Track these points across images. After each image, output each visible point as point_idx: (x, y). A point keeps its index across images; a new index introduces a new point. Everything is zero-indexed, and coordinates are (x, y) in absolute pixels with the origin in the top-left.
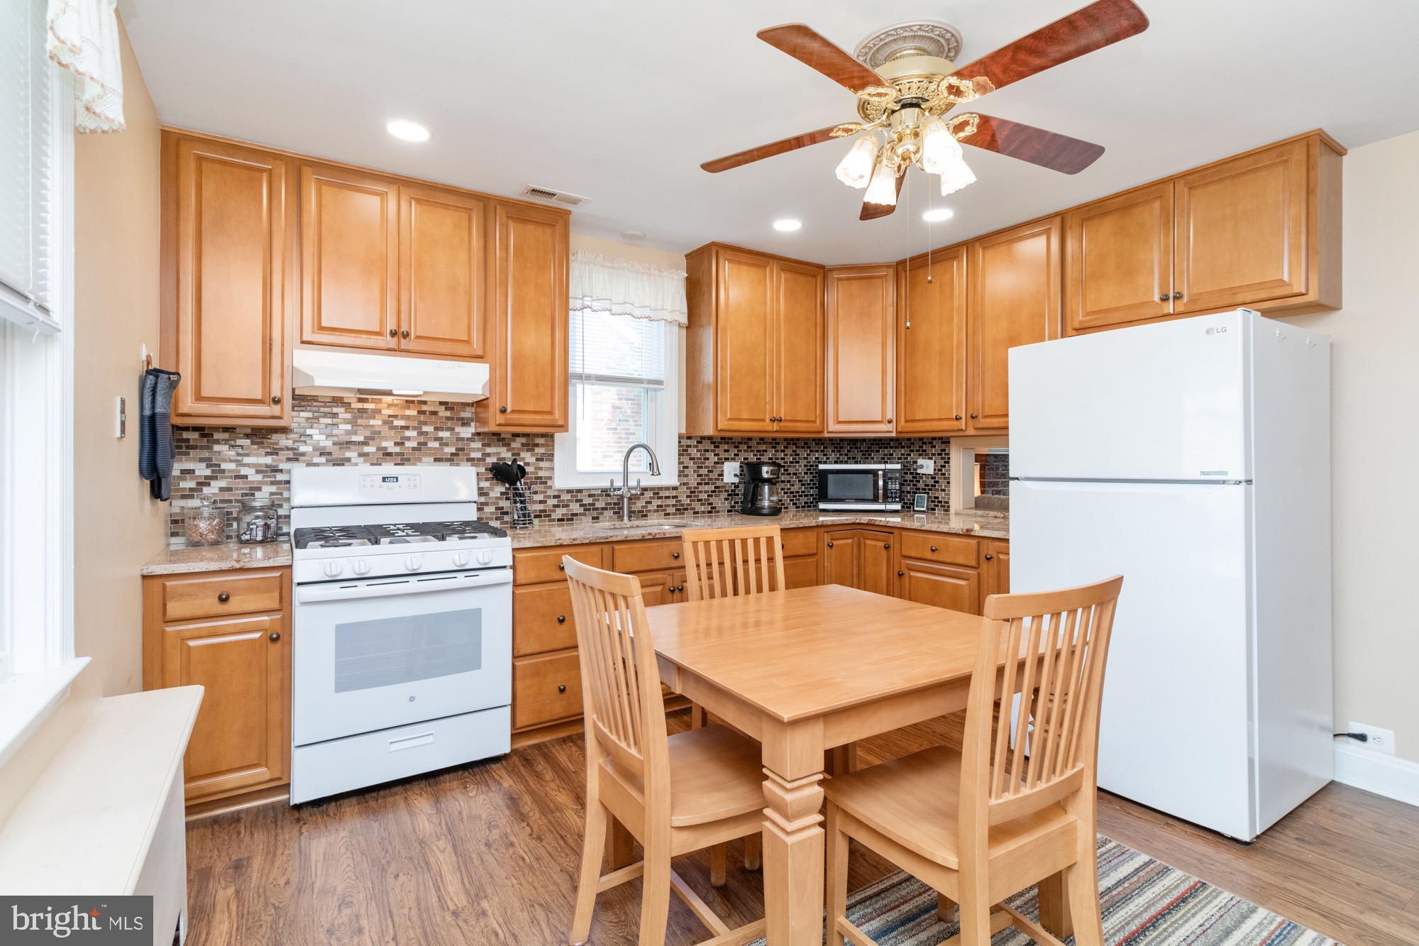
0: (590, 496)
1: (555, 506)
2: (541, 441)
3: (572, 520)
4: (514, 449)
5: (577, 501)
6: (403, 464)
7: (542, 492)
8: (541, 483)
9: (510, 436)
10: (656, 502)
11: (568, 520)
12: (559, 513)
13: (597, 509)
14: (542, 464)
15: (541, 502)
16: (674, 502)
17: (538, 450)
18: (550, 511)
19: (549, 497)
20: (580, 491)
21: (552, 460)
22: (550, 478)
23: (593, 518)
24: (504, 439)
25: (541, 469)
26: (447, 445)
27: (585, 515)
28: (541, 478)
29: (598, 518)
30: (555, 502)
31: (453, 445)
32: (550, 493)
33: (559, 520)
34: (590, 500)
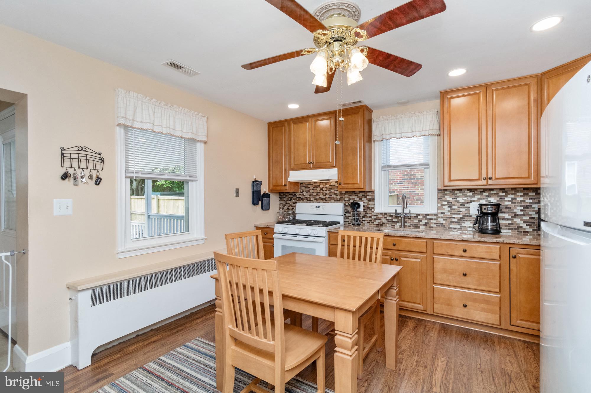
0: (390, 216)
1: (375, 219)
2: (370, 194)
3: (383, 225)
4: (359, 197)
5: (385, 218)
6: (325, 202)
7: (370, 213)
8: (370, 210)
9: (358, 192)
10: (424, 221)
11: (381, 225)
12: (377, 222)
13: (394, 222)
14: (370, 203)
15: (369, 217)
16: (435, 221)
17: (368, 197)
18: (373, 221)
19: (373, 215)
20: (386, 214)
21: (374, 201)
22: (373, 208)
23: (392, 225)
24: (356, 193)
25: (370, 204)
26: (337, 196)
27: (388, 224)
28: (369, 208)
29: (394, 226)
30: (375, 217)
31: (339, 196)
32: (373, 214)
33: (377, 225)
34: (390, 218)
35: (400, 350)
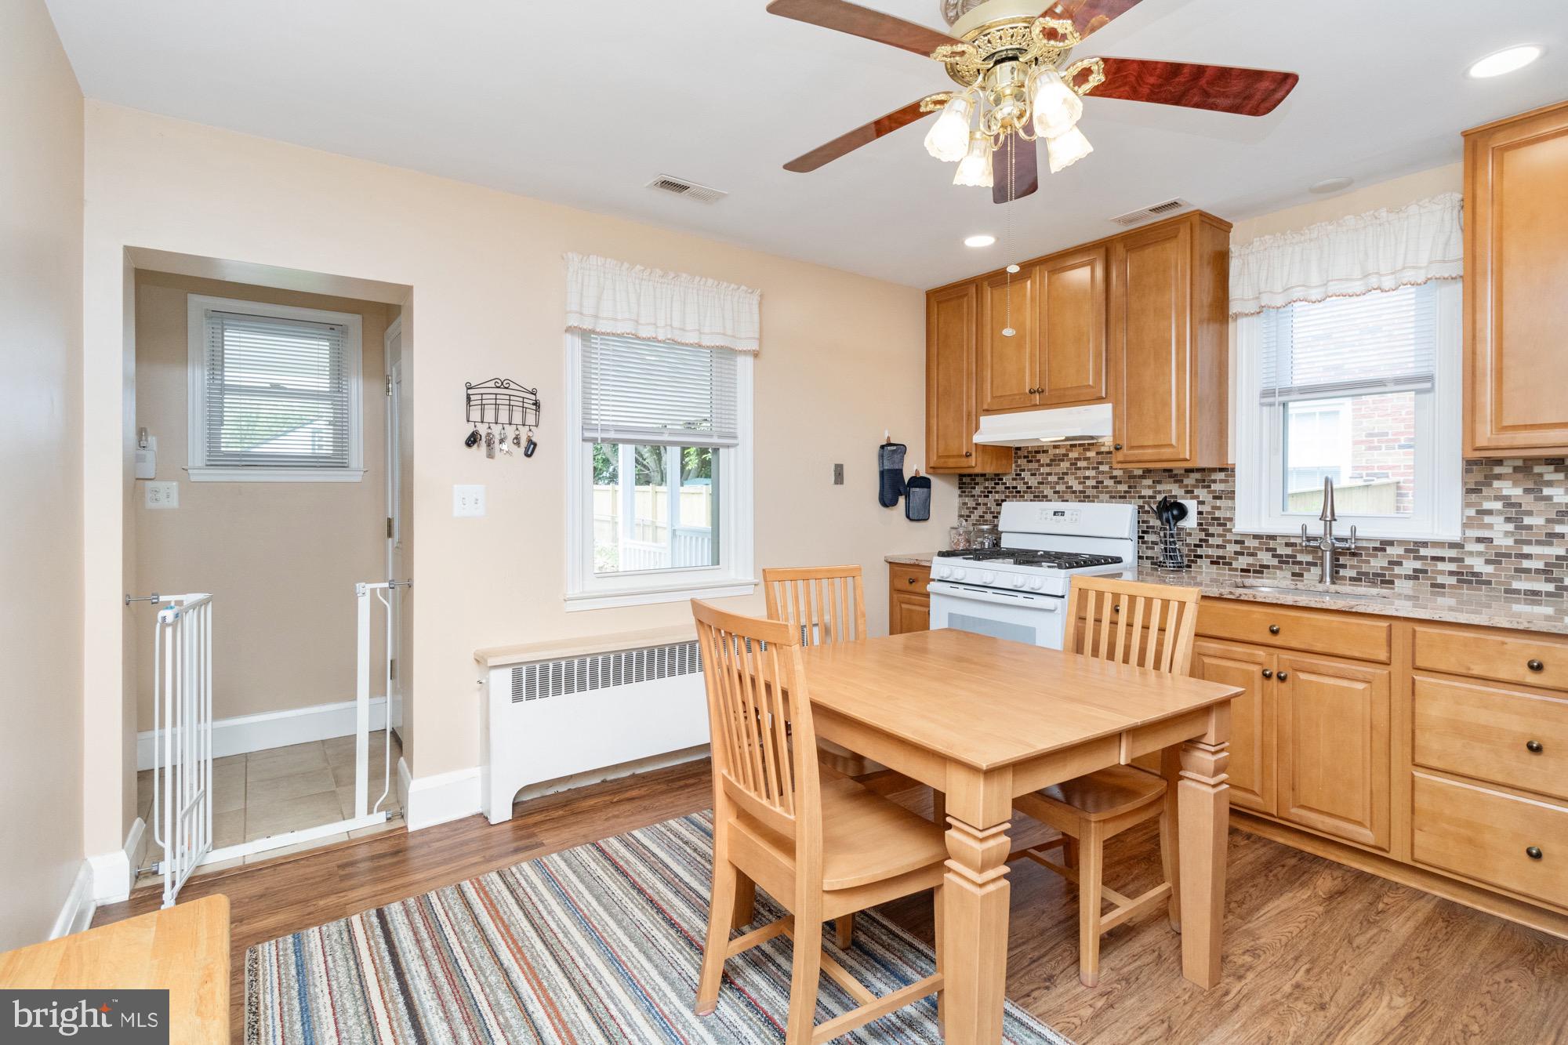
0: (1287, 545)
1: (1236, 553)
2: (1221, 476)
3: (1262, 572)
4: (1187, 486)
5: (1268, 550)
6: (1084, 501)
7: (1219, 535)
8: (1220, 525)
9: (1183, 472)
10: (1410, 565)
11: (1255, 572)
12: (1243, 562)
13: (1300, 563)
14: (1218, 503)
15: (1218, 546)
16: (1453, 567)
17: (1214, 487)
18: (1230, 558)
19: (1230, 542)
20: (1273, 537)
21: (1233, 498)
22: (1231, 520)
23: (1294, 574)
24: (1176, 475)
25: (1219, 508)
26: (1120, 482)
27: (1281, 568)
28: (1218, 519)
29: (1301, 575)
30: (1238, 548)
31: (1125, 483)
32: (1229, 537)
33: (1243, 570)
34: (1289, 551)
35: (1253, 943)
